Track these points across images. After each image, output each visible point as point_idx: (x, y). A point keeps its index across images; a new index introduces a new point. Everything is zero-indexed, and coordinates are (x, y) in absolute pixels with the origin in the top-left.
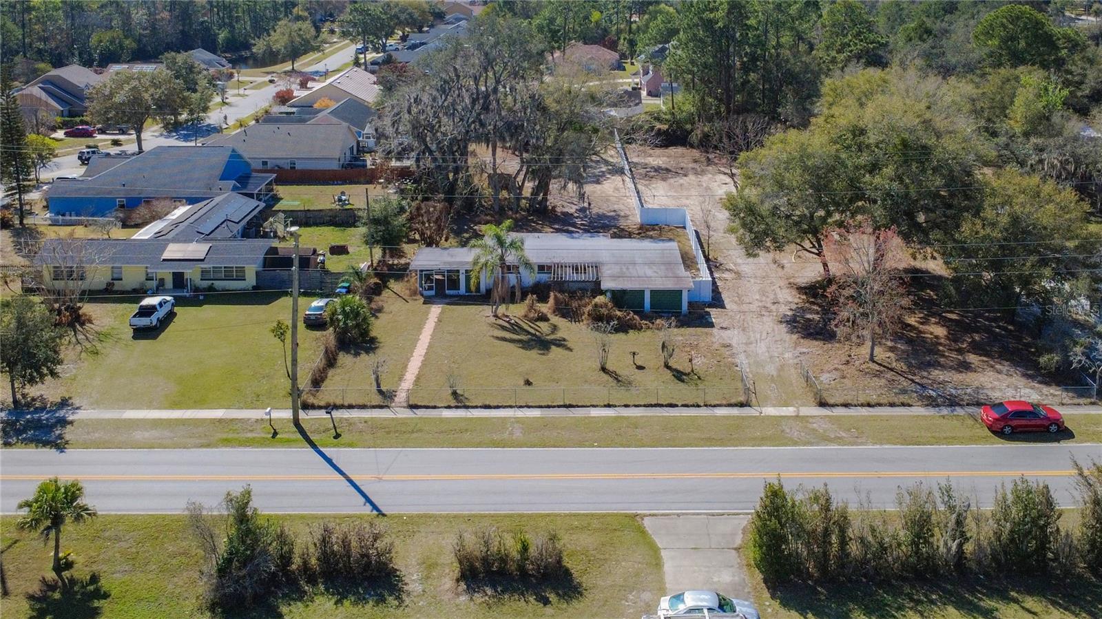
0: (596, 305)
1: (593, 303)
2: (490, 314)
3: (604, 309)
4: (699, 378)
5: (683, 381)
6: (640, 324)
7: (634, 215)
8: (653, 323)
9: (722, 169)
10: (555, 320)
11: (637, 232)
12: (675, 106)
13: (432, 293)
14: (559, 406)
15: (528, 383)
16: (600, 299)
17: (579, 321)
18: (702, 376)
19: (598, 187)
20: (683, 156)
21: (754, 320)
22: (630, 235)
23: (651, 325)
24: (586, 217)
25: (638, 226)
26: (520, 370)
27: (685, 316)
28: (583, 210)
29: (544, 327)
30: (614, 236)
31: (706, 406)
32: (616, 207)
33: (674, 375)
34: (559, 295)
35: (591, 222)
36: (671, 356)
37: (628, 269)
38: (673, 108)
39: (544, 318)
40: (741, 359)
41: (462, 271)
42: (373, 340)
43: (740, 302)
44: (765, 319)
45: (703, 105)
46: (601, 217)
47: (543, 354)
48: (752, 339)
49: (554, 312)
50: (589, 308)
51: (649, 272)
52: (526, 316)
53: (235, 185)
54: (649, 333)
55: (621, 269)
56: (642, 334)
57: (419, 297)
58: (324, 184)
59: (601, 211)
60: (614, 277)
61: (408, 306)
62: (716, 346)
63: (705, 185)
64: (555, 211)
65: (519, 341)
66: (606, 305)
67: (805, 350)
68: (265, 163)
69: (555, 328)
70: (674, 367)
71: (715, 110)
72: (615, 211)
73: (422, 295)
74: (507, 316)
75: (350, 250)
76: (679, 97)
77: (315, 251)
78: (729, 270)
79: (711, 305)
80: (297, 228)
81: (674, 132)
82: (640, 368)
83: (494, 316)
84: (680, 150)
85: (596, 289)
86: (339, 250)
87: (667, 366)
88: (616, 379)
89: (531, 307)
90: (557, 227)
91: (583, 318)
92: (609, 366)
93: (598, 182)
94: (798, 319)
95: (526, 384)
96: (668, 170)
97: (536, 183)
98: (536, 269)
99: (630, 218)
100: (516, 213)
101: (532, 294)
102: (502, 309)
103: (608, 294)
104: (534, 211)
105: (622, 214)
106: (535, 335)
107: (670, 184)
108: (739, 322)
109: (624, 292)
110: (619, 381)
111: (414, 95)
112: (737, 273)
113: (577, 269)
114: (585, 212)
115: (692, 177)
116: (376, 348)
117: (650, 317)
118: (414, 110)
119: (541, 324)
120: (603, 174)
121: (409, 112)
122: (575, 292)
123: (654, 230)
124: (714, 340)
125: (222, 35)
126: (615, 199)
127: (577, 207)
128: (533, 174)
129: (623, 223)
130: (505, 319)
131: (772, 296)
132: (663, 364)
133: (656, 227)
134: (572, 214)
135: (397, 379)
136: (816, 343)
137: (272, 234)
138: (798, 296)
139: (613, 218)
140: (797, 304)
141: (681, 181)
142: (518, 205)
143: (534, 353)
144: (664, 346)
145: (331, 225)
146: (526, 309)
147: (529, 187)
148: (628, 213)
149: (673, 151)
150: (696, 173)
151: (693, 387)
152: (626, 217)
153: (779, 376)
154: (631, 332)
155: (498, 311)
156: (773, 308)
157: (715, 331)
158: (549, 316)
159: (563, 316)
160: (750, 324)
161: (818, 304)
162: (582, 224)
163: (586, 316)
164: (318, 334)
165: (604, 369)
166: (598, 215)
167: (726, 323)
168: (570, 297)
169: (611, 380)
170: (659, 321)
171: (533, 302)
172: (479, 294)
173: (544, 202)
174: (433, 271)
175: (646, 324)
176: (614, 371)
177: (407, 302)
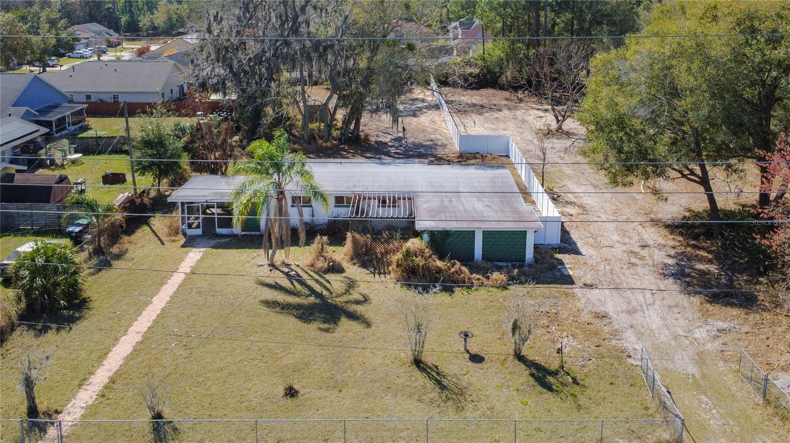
0: (408, 254)
1: (404, 249)
2: (264, 261)
3: (419, 258)
4: (575, 381)
5: (549, 388)
6: (469, 279)
7: (452, 144)
8: (488, 278)
9: (534, 106)
10: (353, 271)
11: (457, 160)
12: (486, 53)
13: (199, 232)
15: (291, 392)
16: (414, 244)
17: (385, 273)
18: (579, 377)
19: (414, 119)
20: (494, 95)
21: (627, 272)
22: (449, 162)
23: (486, 282)
24: (401, 146)
25: (457, 155)
26: (285, 361)
27: (530, 266)
28: (399, 139)
29: (336, 282)
30: (431, 163)
32: (433, 137)
33: (532, 375)
34: (358, 236)
35: (406, 150)
36: (525, 340)
37: (451, 201)
38: (484, 53)
39: (336, 268)
40: (630, 342)
43: (598, 246)
44: (639, 270)
45: (513, 50)
46: (417, 146)
47: (327, 330)
48: (634, 303)
49: (352, 259)
50: (399, 256)
51: (479, 206)
52: (312, 265)
53: (27, 112)
54: (483, 292)
55: (442, 201)
56: (473, 294)
57: (180, 236)
59: (417, 141)
60: (433, 214)
61: (160, 249)
62: (585, 317)
63: (520, 118)
64: (368, 140)
65: (298, 307)
66: (422, 252)
67: (724, 325)
68: (89, 97)
69: (351, 284)
70: (531, 358)
71: (524, 54)
72: (431, 140)
73: (185, 234)
74: (288, 265)
75: (128, 179)
76: (489, 45)
77: (62, 179)
78: (571, 203)
79: (562, 250)
80: (80, 155)
81: (484, 75)
82: (476, 359)
83: (269, 265)
84: (490, 91)
85: (409, 230)
86: (116, 179)
87: (520, 357)
88: (439, 383)
89: (321, 253)
90: (369, 155)
91: (390, 268)
92: (429, 358)
93: (414, 115)
94: (686, 270)
95: (286, 395)
96: (482, 106)
97: (348, 110)
98: (332, 201)
99: (448, 146)
100: (326, 142)
101: (322, 234)
102: (280, 256)
103: (426, 237)
104: (345, 140)
105: (440, 143)
106: (319, 295)
107: (486, 117)
108: (605, 275)
109: (446, 234)
110: (443, 387)
112: (581, 206)
113: (384, 202)
114: (401, 141)
115: (506, 112)
117: (485, 272)
119: (330, 277)
120: (420, 109)
122: (379, 233)
123: (475, 158)
124: (580, 305)
125: (124, 19)
126: (431, 130)
127: (392, 137)
128: (344, 100)
129: (440, 152)
130: (283, 269)
131: (636, 238)
132: (512, 352)
133: (478, 156)
134: (386, 143)
135: (76, 382)
136: (735, 311)
137: (48, 162)
138: (670, 237)
139: (430, 147)
140: (674, 248)
141: (496, 115)
142: (330, 134)
143: (312, 329)
144: (515, 327)
146: (314, 256)
147: (340, 115)
148: (445, 142)
149: (484, 92)
150: (509, 109)
151: (569, 402)
152: (444, 146)
153: (704, 376)
154: (457, 290)
155: (275, 259)
156: (644, 252)
157: (577, 290)
158: (345, 265)
159: (364, 265)
160: (622, 277)
161: (703, 249)
162: (396, 153)
163: (394, 265)
165: (418, 362)
166: (414, 144)
167: (589, 276)
168: (374, 239)
169: (429, 384)
170: (496, 275)
171: (322, 246)
172: (257, 233)
173: (356, 131)
174: (199, 203)
175: (478, 279)
176: (436, 367)
177: (163, 244)
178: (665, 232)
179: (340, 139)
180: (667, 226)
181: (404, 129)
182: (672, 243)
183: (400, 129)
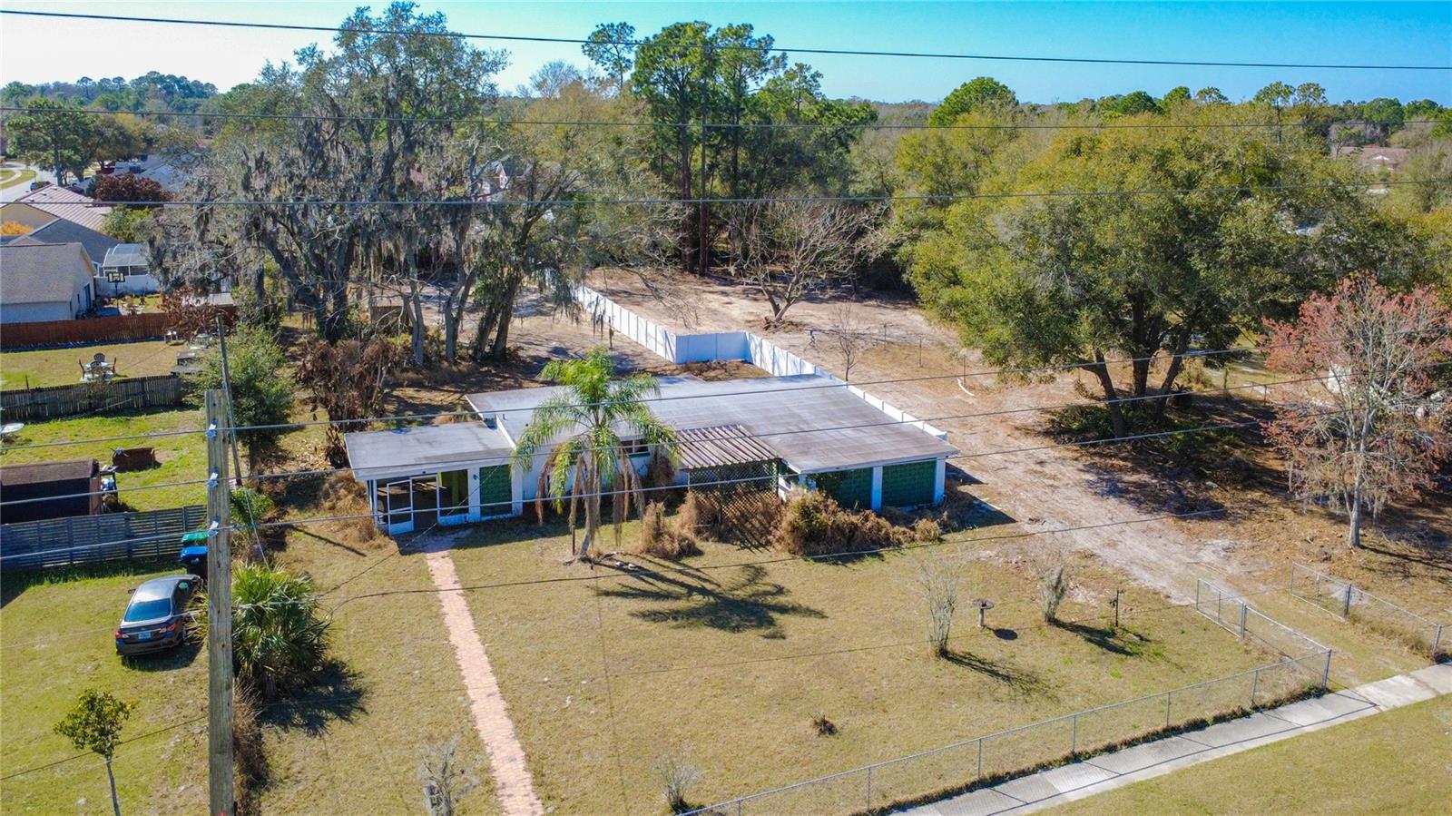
0: (806, 510)
2: (568, 555)
3: (823, 514)
4: (1142, 638)
7: (648, 352)
8: (913, 529)
9: (699, 287)
10: (714, 550)
14: (971, 788)
15: (825, 727)
16: (803, 495)
18: (1142, 634)
21: (1056, 497)
23: (914, 535)
25: (677, 366)
27: (941, 505)
28: (560, 351)
31: (1256, 709)
33: (1090, 641)
34: (701, 497)
39: (690, 549)
40: (1150, 580)
41: (473, 471)
42: (335, 672)
44: (1066, 492)
47: (772, 637)
50: (792, 515)
52: (652, 550)
54: (925, 549)
57: (382, 538)
58: (47, 348)
60: (800, 449)
61: (367, 564)
62: (1072, 560)
64: (519, 356)
65: (691, 612)
66: (824, 505)
69: (756, 572)
70: (1067, 621)
73: (387, 534)
74: (609, 555)
75: (158, 457)
77: (96, 466)
80: (20, 425)
82: (1006, 634)
83: (582, 560)
86: (138, 460)
87: (1053, 622)
88: (995, 673)
89: (658, 528)
92: (955, 647)
94: (1119, 485)
95: (822, 732)
97: (486, 310)
99: (647, 356)
100: (455, 365)
103: (812, 483)
104: (484, 359)
105: (630, 352)
106: (706, 592)
110: (1006, 678)
111: (257, 152)
116: (358, 693)
118: (258, 183)
121: (247, 186)
127: (546, 348)
129: (645, 364)
130: (608, 563)
131: (1021, 453)
132: (1043, 618)
133: (712, 364)
134: (548, 359)
138: (1060, 446)
140: (1077, 459)
142: (454, 351)
145: (95, 414)
146: (651, 534)
152: (639, 355)
153: (1263, 605)
156: (1049, 470)
157: (1027, 528)
158: (699, 542)
159: (724, 539)
161: (1112, 456)
163: (782, 532)
164: (169, 677)
165: (943, 653)
167: (1021, 509)
169: (985, 677)
170: (923, 524)
171: (658, 517)
172: (509, 515)
173: (501, 343)
174: (407, 478)
175: (904, 533)
176: (969, 654)
177: (364, 555)
178: (1048, 441)
179: (472, 358)
180: (1047, 433)
181: (611, 333)
182: (1069, 454)
183: (607, 335)
